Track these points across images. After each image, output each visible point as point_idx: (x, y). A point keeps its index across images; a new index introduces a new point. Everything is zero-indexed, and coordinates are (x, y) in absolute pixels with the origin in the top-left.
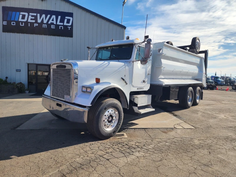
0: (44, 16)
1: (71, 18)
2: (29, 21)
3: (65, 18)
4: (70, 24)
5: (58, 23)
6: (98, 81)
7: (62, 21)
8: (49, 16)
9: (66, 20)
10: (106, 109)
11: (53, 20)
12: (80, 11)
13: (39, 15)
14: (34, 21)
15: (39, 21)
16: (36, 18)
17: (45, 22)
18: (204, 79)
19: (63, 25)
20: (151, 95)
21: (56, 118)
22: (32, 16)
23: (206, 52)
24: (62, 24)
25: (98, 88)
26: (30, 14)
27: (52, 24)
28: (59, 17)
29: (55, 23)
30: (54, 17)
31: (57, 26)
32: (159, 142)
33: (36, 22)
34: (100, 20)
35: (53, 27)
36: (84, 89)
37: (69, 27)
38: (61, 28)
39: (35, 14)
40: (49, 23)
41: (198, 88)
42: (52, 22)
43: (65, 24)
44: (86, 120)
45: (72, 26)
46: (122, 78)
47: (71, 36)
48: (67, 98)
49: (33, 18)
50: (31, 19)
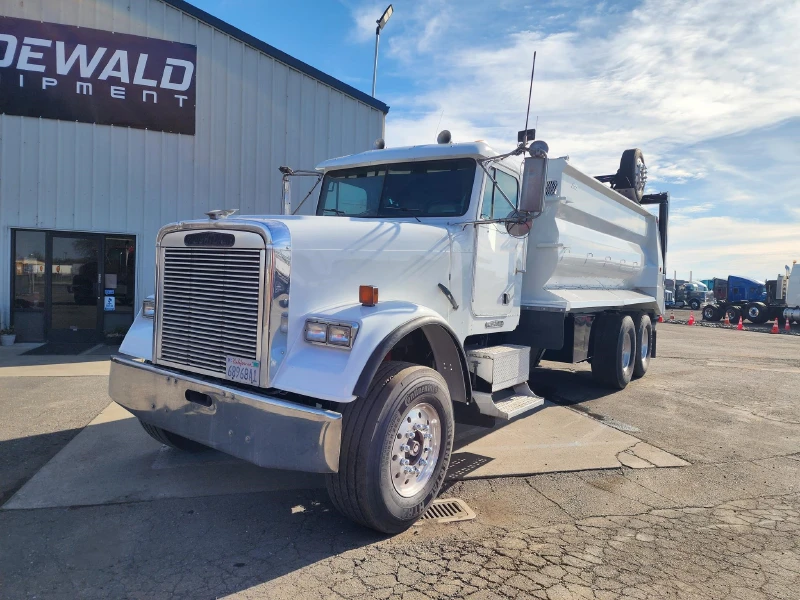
0: (81, 50)
1: (188, 65)
2: (22, 65)
3: (164, 65)
4: (185, 86)
5: (139, 80)
6: (369, 297)
7: (154, 72)
8: (101, 52)
9: (168, 72)
10: (403, 409)
11: (117, 68)
12: (223, 39)
13: (60, 46)
14: (41, 68)
15: (63, 68)
16: (49, 57)
17: (86, 71)
18: (660, 288)
19: (157, 89)
20: (528, 349)
21: (164, 447)
22: (34, 48)
23: (661, 199)
24: (153, 83)
25: (378, 327)
26: (27, 40)
27: (115, 81)
28: (143, 58)
29: (125, 79)
30: (121, 55)
31: (133, 90)
32: (612, 532)
33: (51, 71)
34: (297, 77)
35: (115, 92)
36: (317, 332)
37: (181, 97)
38: (150, 97)
39: (47, 43)
40: (103, 76)
41: (646, 319)
42: (115, 74)
43: (166, 84)
44: (332, 460)
45: (191, 92)
46: (440, 285)
47: (190, 130)
48: (236, 367)
49: (39, 55)
50: (31, 61)
